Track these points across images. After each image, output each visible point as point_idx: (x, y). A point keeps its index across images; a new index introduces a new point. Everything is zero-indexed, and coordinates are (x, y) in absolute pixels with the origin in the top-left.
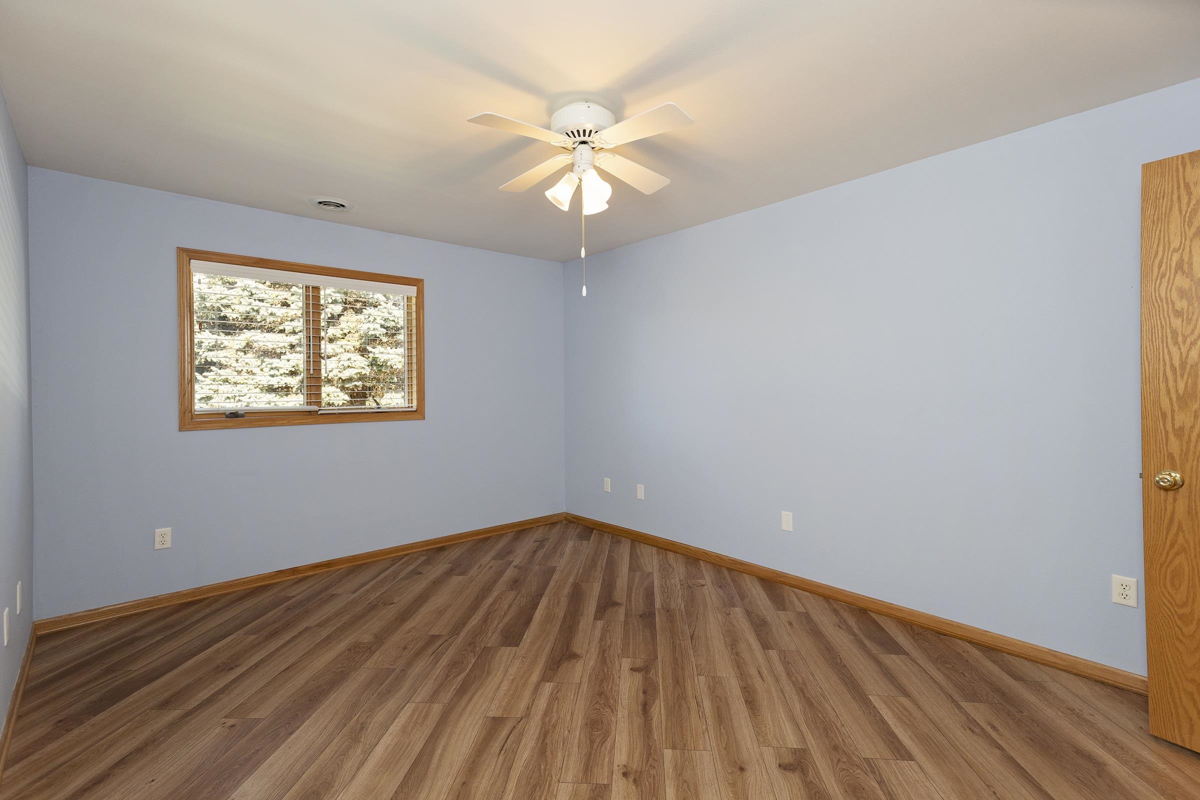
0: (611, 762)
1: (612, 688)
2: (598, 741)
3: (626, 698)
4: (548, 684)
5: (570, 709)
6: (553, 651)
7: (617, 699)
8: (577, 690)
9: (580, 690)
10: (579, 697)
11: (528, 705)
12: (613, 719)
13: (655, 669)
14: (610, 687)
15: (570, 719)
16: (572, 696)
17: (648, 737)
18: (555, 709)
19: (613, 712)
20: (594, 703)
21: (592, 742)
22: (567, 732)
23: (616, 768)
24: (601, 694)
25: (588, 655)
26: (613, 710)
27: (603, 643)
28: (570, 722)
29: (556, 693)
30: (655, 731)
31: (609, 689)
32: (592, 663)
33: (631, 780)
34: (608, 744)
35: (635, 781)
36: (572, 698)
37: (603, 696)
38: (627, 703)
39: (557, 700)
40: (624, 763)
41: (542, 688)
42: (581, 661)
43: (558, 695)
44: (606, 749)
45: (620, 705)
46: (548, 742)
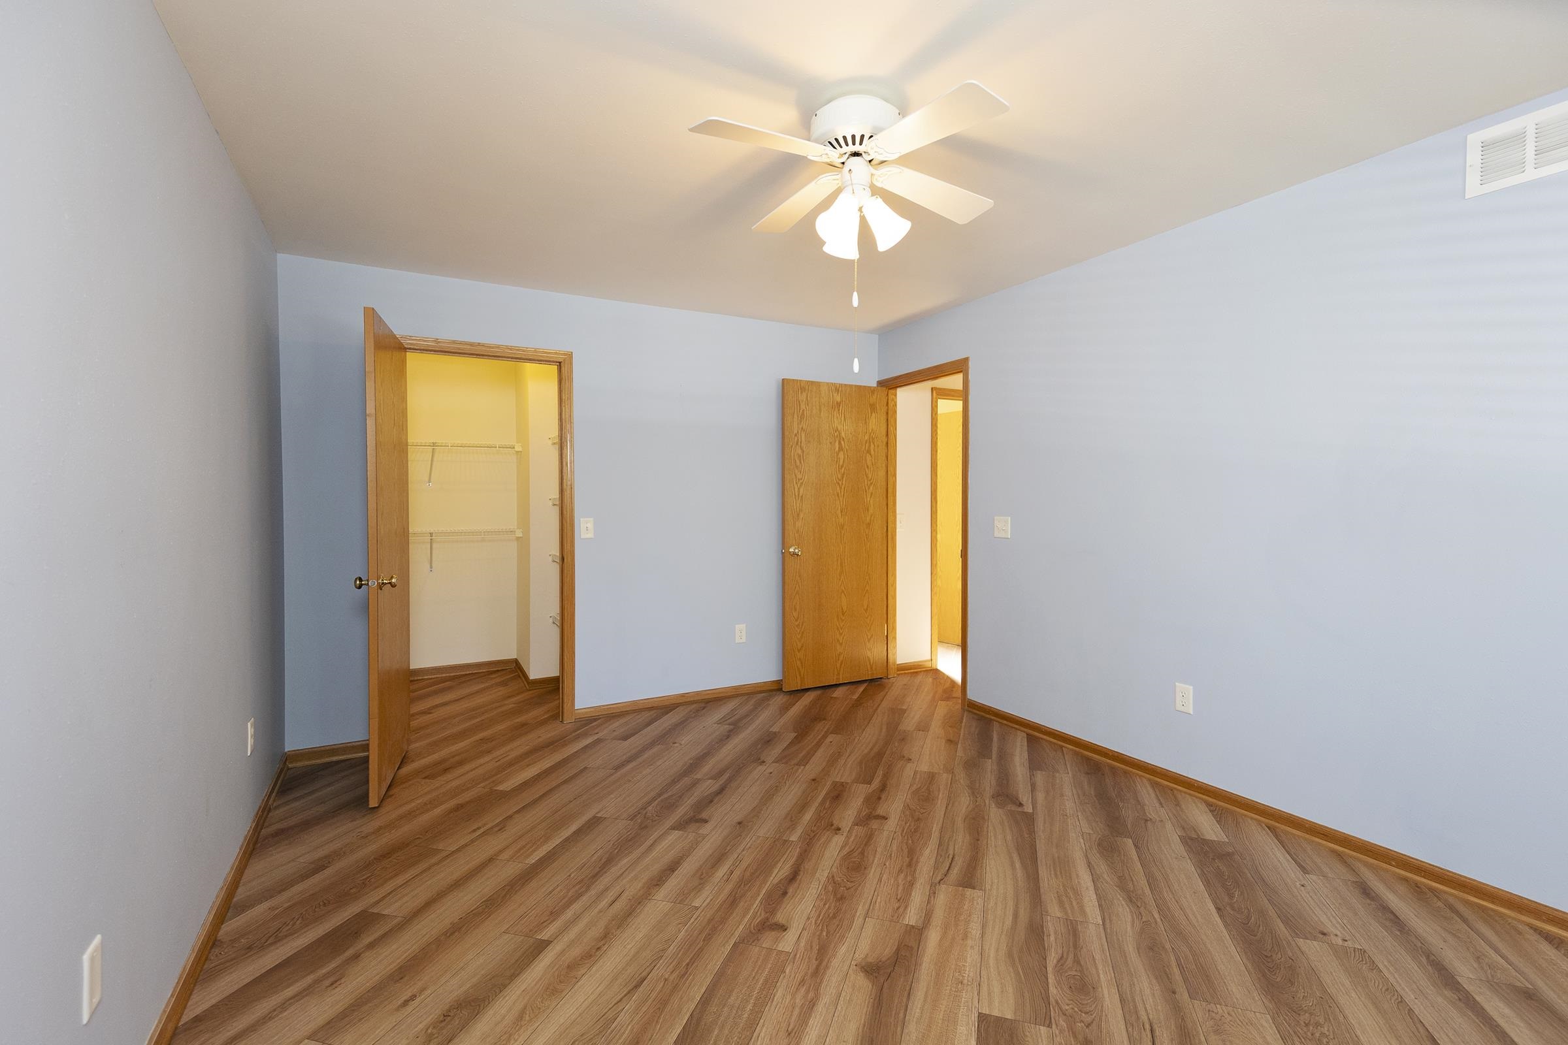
0: (848, 837)
1: (825, 904)
2: (856, 854)
3: (812, 890)
4: (912, 923)
5: (882, 885)
6: (908, 989)
7: (823, 889)
8: (871, 907)
9: (867, 907)
10: (870, 898)
11: (934, 897)
12: (834, 870)
13: (750, 925)
14: (827, 906)
15: (883, 876)
16: (879, 900)
17: (806, 851)
18: (901, 888)
19: (833, 877)
20: (852, 889)
21: (862, 853)
22: (887, 864)
23: (845, 834)
24: (842, 899)
25: (846, 968)
26: (832, 879)
27: (811, 995)
28: (883, 872)
29: (899, 907)
30: (796, 855)
31: (828, 905)
32: (843, 949)
33: (835, 826)
34: (847, 849)
35: (832, 825)
36: (879, 898)
37: (839, 896)
38: (813, 883)
39: (898, 898)
40: (837, 836)
41: (920, 917)
42: (859, 956)
43: (897, 905)
44: (850, 847)
45: (822, 882)
46: (906, 859)
